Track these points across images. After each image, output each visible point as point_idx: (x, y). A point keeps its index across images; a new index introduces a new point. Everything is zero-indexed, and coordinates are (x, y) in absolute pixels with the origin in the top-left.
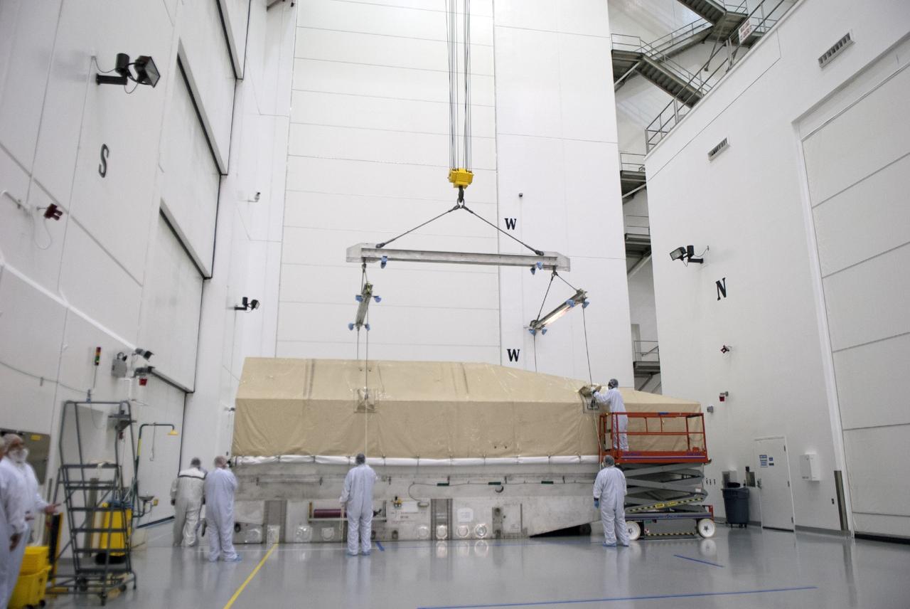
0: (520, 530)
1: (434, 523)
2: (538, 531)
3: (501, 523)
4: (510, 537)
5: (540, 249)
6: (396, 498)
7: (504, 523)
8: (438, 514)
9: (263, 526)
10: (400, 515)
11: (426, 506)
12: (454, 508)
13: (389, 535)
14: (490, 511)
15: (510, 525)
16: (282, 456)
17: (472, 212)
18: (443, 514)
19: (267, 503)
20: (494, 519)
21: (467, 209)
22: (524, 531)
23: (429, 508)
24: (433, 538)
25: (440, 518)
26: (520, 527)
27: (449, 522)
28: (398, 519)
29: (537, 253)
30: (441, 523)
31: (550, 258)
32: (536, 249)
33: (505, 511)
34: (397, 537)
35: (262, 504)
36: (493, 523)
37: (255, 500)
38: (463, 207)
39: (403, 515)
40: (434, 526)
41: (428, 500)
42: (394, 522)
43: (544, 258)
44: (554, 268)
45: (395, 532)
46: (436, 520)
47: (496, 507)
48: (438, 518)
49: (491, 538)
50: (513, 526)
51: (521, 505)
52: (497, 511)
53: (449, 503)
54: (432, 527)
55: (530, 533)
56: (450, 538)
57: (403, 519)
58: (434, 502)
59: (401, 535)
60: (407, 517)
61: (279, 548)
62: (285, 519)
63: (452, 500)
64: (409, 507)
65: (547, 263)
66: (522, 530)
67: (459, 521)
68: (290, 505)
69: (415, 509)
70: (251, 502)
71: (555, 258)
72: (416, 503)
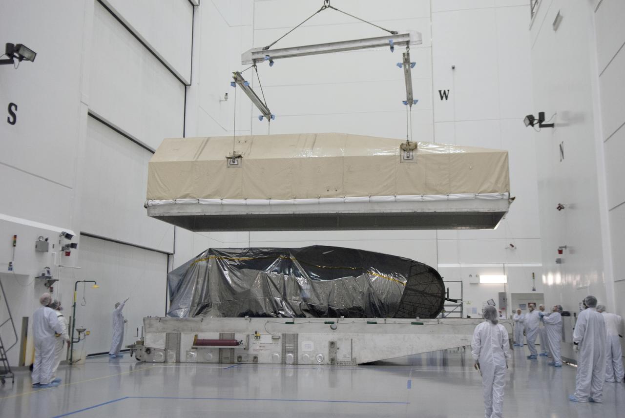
0: (350, 359)
1: (285, 351)
2: (365, 361)
3: (336, 353)
4: (342, 364)
5: (394, 30)
6: (256, 333)
7: (337, 354)
8: (287, 345)
9: (165, 350)
10: (259, 345)
11: (279, 339)
12: (299, 340)
13: (251, 359)
14: (327, 344)
15: (342, 355)
16: (177, 200)
17: (337, 10)
18: (291, 345)
19: (168, 335)
20: (329, 350)
21: (332, 8)
22: (354, 360)
23: (280, 340)
24: (284, 362)
25: (289, 348)
26: (350, 357)
27: (295, 351)
28: (258, 348)
29: (392, 34)
30: (289, 352)
31: (403, 36)
32: (391, 30)
33: (338, 344)
34: (257, 361)
35: (164, 335)
36: (329, 353)
37: (159, 332)
38: (329, 6)
39: (261, 345)
40: (284, 354)
41: (280, 334)
42: (255, 350)
43: (398, 36)
44: (408, 43)
45: (255, 358)
46: (285, 349)
47: (332, 341)
48: (287, 348)
49: (328, 364)
50: (345, 356)
51: (352, 340)
52: (332, 344)
53: (295, 337)
54: (282, 355)
55: (359, 362)
56: (296, 363)
57: (261, 348)
58: (284, 336)
59: (260, 360)
60: (264, 347)
61: (176, 365)
62: (180, 345)
63: (297, 334)
64: (266, 339)
65: (400, 40)
66: (352, 359)
67: (303, 350)
68: (183, 336)
69: (271, 341)
70: (158, 334)
71: (408, 35)
72: (271, 336)
